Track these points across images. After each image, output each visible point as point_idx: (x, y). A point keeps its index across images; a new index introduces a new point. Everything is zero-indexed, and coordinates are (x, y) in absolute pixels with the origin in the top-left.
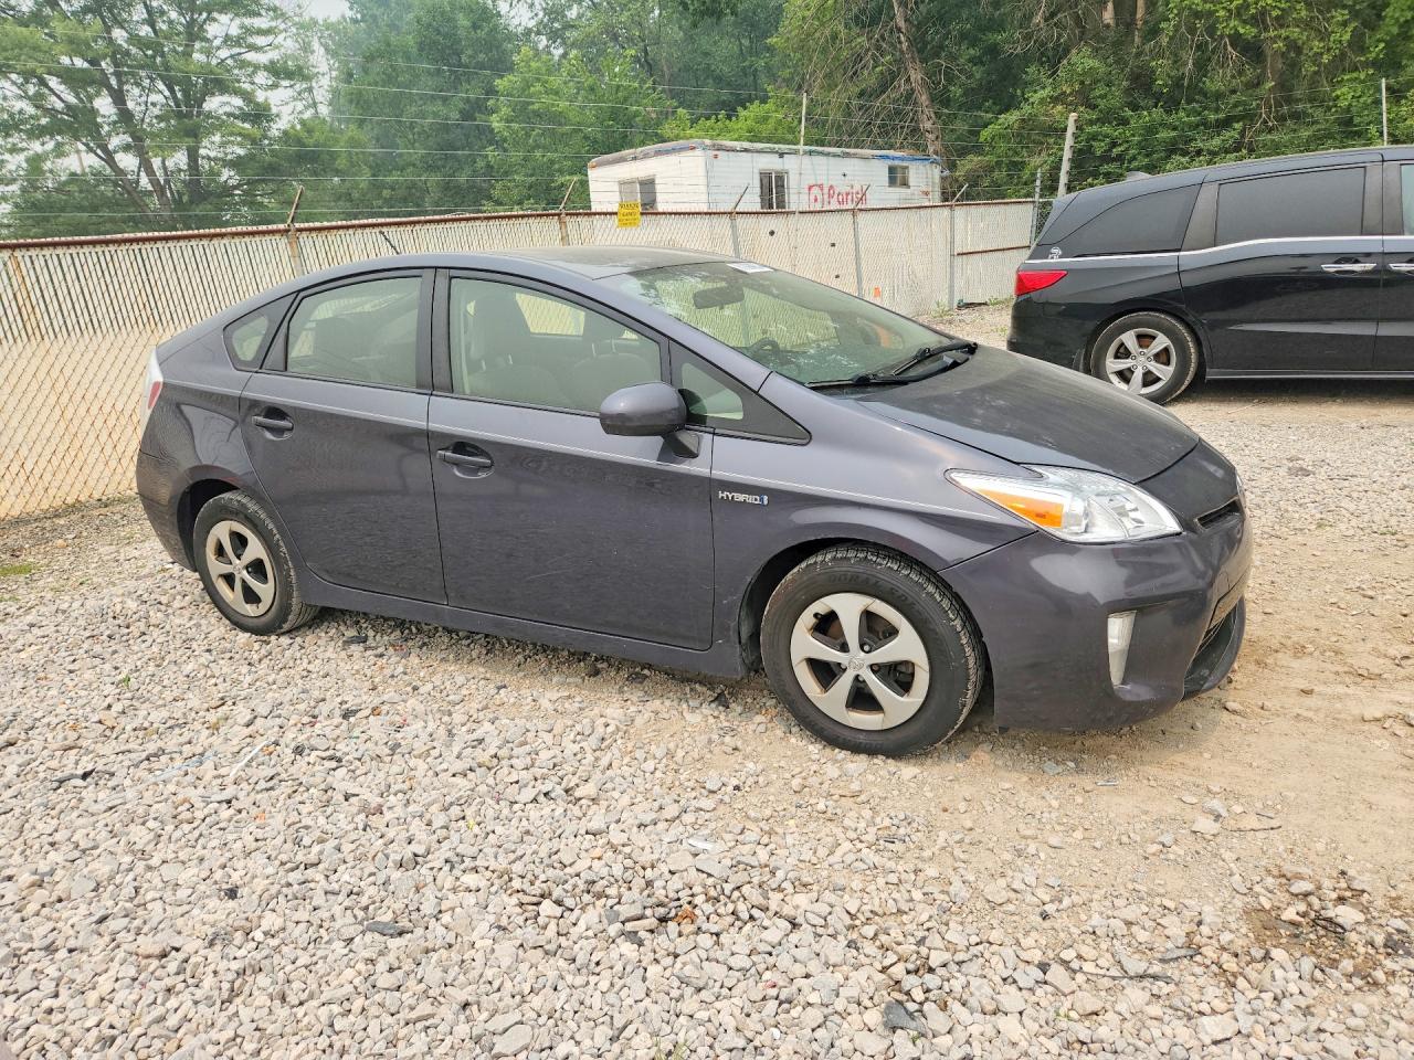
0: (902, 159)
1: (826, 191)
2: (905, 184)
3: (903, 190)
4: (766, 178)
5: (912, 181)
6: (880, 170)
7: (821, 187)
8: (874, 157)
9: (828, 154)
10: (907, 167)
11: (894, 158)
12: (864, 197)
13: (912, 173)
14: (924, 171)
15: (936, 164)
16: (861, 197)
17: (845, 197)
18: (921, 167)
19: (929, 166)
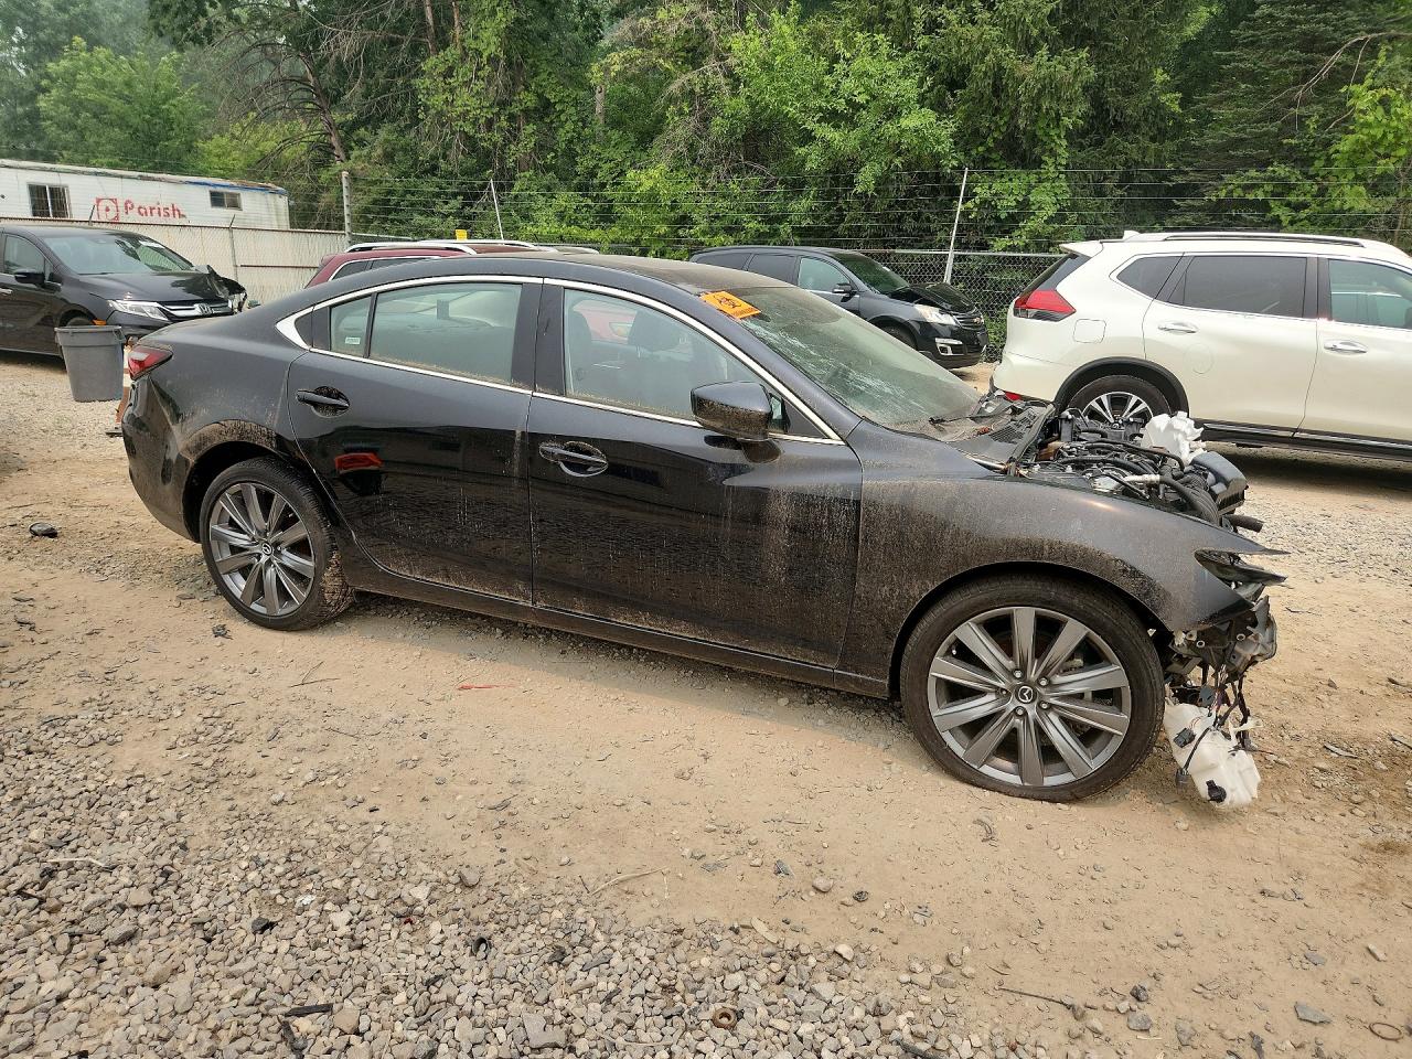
0: (232, 186)
1: (121, 204)
2: (235, 205)
3: (231, 212)
4: (37, 192)
5: (243, 207)
6: (203, 195)
7: (114, 201)
8: (186, 183)
9: (122, 177)
10: (238, 194)
11: (215, 185)
12: (176, 213)
13: (246, 199)
14: (263, 198)
15: (281, 194)
16: (171, 212)
17: (149, 211)
18: (258, 195)
19: (269, 195)
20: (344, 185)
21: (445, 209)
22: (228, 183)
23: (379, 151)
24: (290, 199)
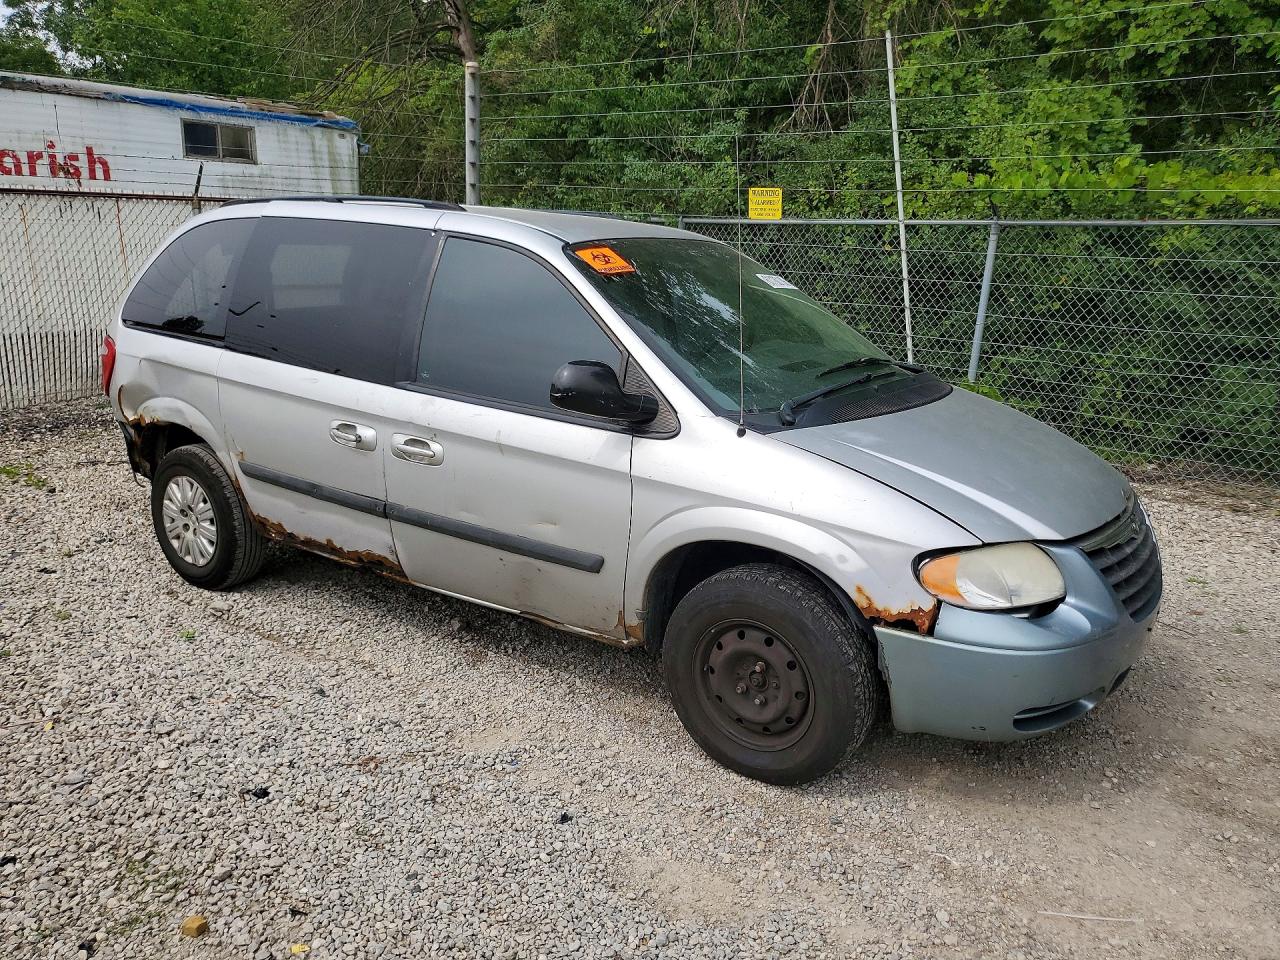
0: (234, 112)
2: (241, 150)
5: (260, 156)
6: (168, 129)
8: (124, 100)
10: (251, 129)
11: (193, 108)
12: (98, 167)
13: (268, 140)
14: (304, 138)
15: (343, 128)
16: (83, 163)
17: (24, 159)
18: (294, 133)
19: (318, 133)
20: (468, 94)
21: (702, 142)
22: (228, 104)
23: (550, 27)
24: (363, 139)
